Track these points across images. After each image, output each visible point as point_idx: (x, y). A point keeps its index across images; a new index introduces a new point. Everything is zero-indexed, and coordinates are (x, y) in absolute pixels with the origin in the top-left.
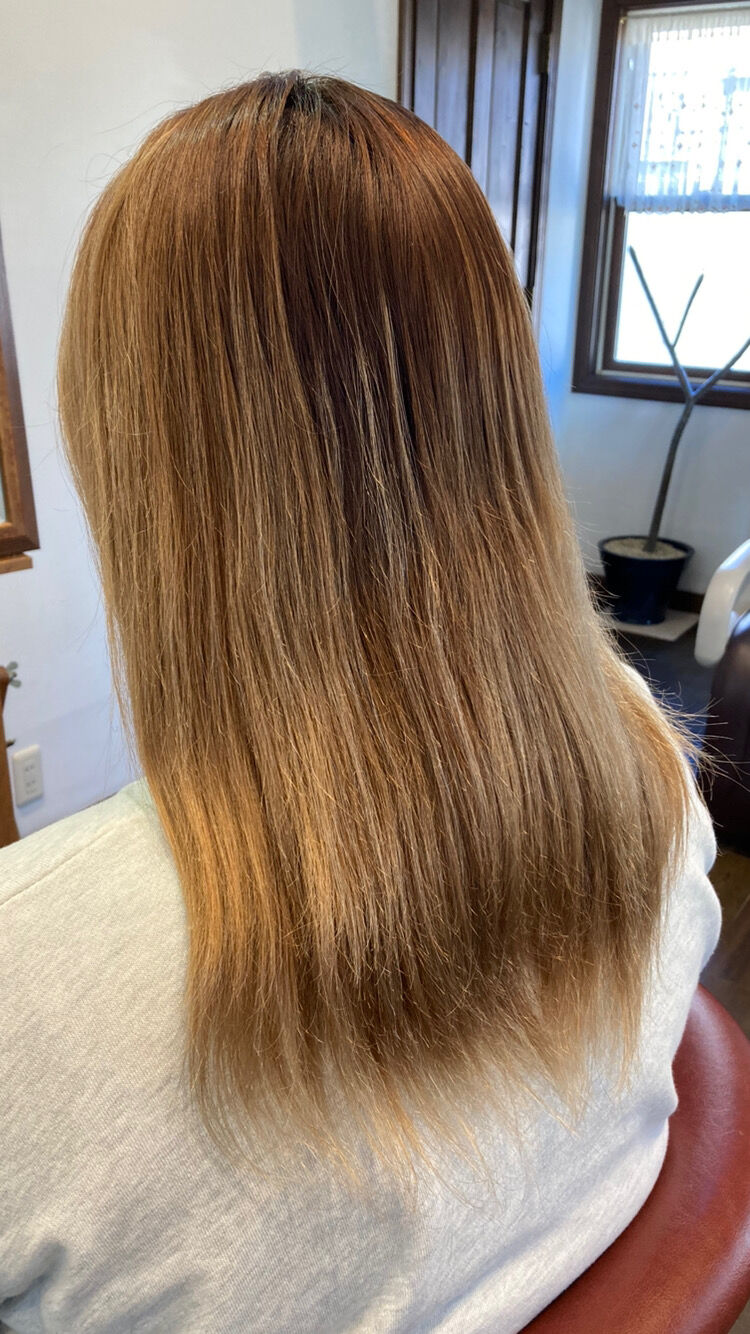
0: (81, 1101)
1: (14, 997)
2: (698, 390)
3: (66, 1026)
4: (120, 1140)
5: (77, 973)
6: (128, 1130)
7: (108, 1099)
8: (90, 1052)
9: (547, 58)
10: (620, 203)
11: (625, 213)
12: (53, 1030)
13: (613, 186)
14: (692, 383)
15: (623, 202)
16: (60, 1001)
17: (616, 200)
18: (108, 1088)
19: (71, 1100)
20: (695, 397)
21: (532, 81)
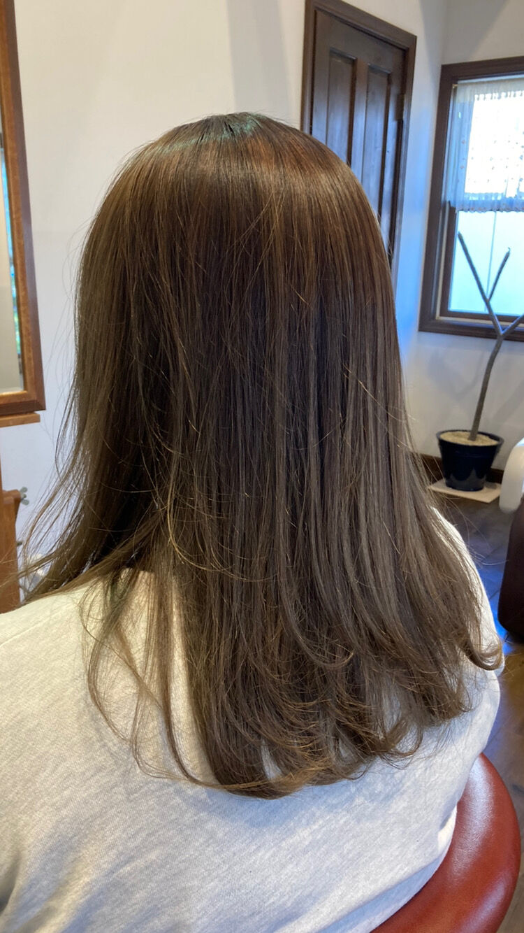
0: (43, 775)
1: (8, 701)
2: (506, 330)
3: (38, 724)
4: (65, 805)
5: (49, 689)
6: (70, 799)
7: (61, 776)
8: (53, 743)
9: (402, 110)
10: (452, 205)
11: (456, 211)
12: (31, 726)
13: (448, 195)
14: (501, 326)
15: (455, 205)
16: (37, 707)
17: (449, 202)
18: (61, 769)
19: (37, 773)
20: (504, 334)
21: (392, 125)
